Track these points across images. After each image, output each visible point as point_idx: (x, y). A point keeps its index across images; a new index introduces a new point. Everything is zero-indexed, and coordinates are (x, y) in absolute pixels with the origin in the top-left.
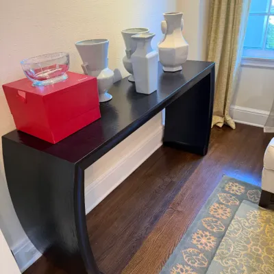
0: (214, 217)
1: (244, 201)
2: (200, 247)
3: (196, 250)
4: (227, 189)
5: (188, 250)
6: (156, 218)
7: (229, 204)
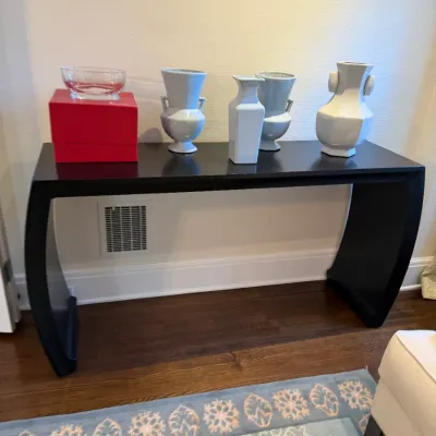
0: (272, 403)
1: (348, 419)
2: (206, 417)
3: (197, 417)
4: (341, 387)
5: (188, 409)
6: (204, 352)
7: (318, 406)
